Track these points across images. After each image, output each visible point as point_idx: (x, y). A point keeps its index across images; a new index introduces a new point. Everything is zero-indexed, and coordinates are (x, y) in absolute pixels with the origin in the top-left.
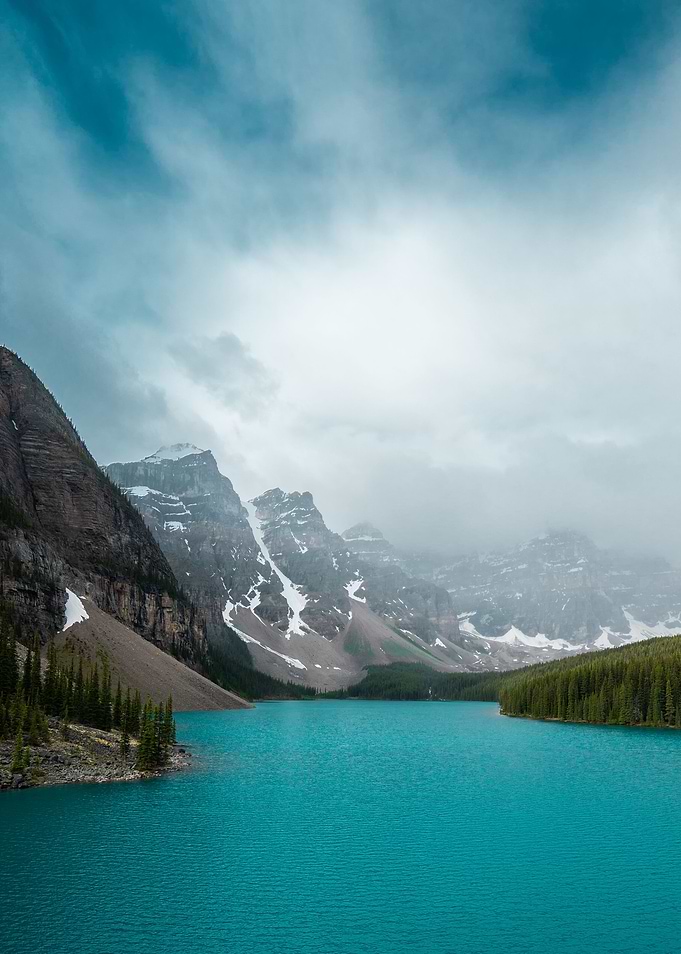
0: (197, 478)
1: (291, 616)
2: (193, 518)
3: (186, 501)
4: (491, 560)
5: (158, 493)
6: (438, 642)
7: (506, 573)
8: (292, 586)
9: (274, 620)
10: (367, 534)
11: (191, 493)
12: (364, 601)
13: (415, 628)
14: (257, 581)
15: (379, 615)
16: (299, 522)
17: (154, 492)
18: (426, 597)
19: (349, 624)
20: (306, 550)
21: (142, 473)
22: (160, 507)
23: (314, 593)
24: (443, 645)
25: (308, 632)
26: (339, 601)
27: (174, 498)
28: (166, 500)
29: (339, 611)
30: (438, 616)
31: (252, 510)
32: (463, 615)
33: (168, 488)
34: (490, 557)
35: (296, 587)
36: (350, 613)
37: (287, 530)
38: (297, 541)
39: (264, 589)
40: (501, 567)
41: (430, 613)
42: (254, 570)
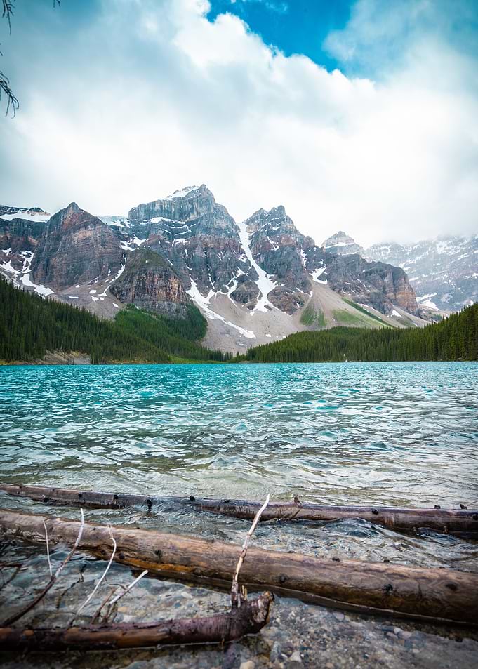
0: (196, 205)
1: (260, 298)
2: (193, 234)
3: (189, 223)
4: (449, 250)
5: (170, 220)
6: (394, 313)
7: (463, 258)
8: (266, 276)
9: (244, 301)
10: (341, 242)
11: (192, 217)
12: (326, 282)
13: (372, 302)
14: (236, 273)
15: (339, 292)
16: (274, 228)
17: (167, 220)
18: (383, 276)
19: (309, 301)
20: (278, 247)
21: (159, 208)
22: (171, 230)
23: (282, 279)
24: (398, 315)
25: (271, 310)
26: (302, 283)
27: (182, 223)
28: (175, 225)
29: (302, 292)
30: (395, 291)
31: (244, 227)
32: (426, 297)
33: (177, 216)
34: (447, 248)
35: (269, 276)
36: (311, 293)
37: (264, 235)
38: (271, 242)
39: (241, 280)
40: (459, 254)
41: (387, 289)
42: (235, 267)
